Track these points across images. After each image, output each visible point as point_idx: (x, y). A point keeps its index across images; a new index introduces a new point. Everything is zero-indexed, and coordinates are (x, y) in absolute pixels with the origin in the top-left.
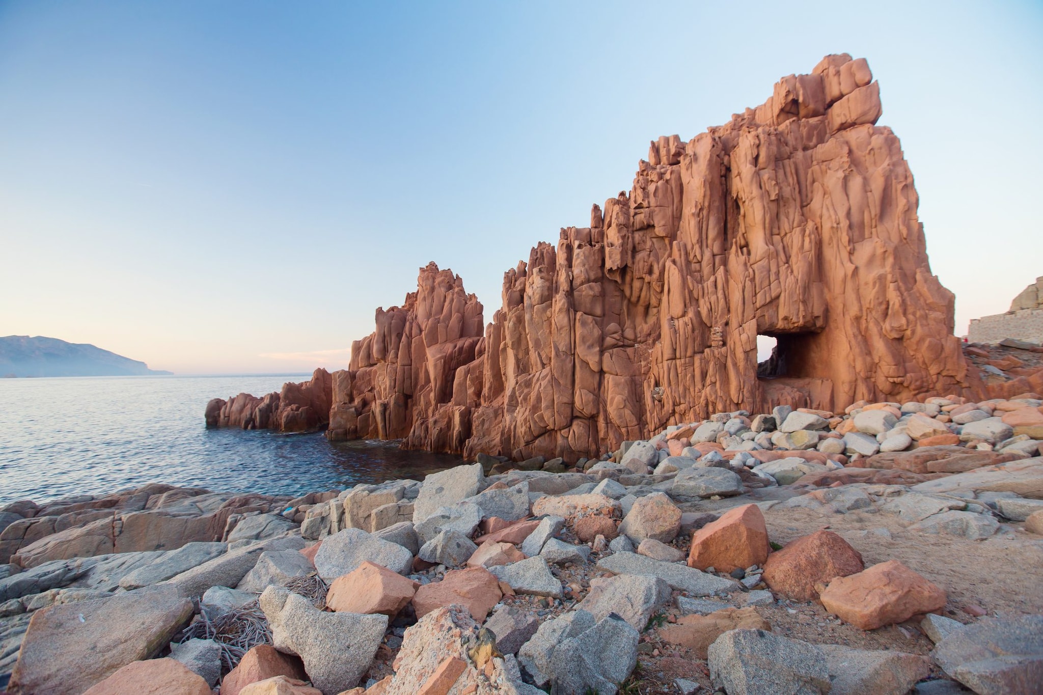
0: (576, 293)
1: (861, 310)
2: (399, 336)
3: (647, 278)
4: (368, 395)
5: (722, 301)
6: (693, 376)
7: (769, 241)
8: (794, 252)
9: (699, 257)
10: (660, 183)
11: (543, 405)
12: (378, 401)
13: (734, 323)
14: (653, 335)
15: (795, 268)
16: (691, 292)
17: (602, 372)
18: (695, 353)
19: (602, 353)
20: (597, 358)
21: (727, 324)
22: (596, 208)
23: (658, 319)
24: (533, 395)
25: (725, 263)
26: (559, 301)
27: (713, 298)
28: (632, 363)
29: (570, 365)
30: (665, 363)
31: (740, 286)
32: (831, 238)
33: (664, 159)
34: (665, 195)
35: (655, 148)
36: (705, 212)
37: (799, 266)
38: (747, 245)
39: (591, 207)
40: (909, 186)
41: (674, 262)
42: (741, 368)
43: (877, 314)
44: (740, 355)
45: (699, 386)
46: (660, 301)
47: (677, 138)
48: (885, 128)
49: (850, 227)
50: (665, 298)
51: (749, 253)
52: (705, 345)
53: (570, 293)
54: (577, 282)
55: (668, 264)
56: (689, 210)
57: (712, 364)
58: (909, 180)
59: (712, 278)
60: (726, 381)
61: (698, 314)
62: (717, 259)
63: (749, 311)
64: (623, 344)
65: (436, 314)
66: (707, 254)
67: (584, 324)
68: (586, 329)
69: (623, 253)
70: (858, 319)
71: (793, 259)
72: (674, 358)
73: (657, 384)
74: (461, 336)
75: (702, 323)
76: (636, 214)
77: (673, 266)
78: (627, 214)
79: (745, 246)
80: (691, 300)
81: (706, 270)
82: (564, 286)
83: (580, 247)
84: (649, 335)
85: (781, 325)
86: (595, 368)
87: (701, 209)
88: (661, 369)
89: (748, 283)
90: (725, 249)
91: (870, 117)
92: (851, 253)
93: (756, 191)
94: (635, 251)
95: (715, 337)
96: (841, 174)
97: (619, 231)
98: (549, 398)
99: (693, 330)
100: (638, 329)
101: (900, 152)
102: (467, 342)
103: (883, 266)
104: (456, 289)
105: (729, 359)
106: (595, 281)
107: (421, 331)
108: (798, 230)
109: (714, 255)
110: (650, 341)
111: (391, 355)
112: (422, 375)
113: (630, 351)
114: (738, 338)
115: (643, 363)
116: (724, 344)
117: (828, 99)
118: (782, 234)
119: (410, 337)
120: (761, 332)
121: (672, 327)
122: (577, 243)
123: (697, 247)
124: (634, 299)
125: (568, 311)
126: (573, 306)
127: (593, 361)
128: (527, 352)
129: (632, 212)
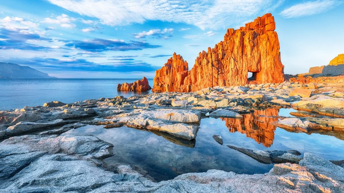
0: (213, 63)
1: (267, 68)
2: (170, 70)
3: (227, 60)
4: (163, 83)
5: (241, 66)
6: (236, 80)
7: (251, 55)
8: (255, 57)
9: (237, 57)
10: (230, 41)
11: (207, 84)
12: (166, 85)
13: (244, 70)
14: (228, 72)
15: (255, 60)
16: (235, 64)
17: (218, 78)
18: (236, 75)
19: (218, 75)
20: (217, 76)
21: (242, 70)
22: (216, 45)
23: (229, 68)
24: (205, 83)
25: (242, 58)
26: (210, 65)
27: (240, 65)
28: (224, 77)
29: (212, 77)
30: (230, 77)
31: (245, 63)
32: (263, 54)
33: (230, 34)
34: (231, 43)
35: (228, 31)
36: (239, 48)
37: (256, 60)
38: (247, 54)
39: (215, 44)
40: (278, 45)
41: (232, 57)
42: (245, 79)
43: (270, 69)
44: (245, 76)
45: (237, 81)
46: (229, 65)
47: (233, 29)
48: (275, 32)
49: (266, 52)
50: (230, 65)
51: (247, 56)
52: (238, 74)
53: (212, 63)
54: (213, 61)
55: (231, 58)
56: (235, 47)
57: (239, 77)
58: (278, 44)
59: (240, 61)
60: (241, 81)
61: (237, 68)
62: (241, 57)
63: (247, 67)
64: (222, 73)
65: (178, 65)
66: (239, 56)
67: (215, 69)
68: (215, 70)
69: (222, 55)
70: (266, 70)
71: (255, 58)
72: (232, 76)
73: (229, 81)
74: (184, 70)
75: (237, 70)
76: (225, 47)
77: (232, 58)
78: (223, 47)
79: (246, 55)
80: (235, 65)
81: (239, 59)
82: (211, 62)
83: (214, 54)
84: (227, 72)
85: (252, 70)
86: (217, 77)
87: (238, 47)
88: (229, 78)
89: (247, 63)
90: (242, 55)
91: (273, 29)
92: (266, 57)
93: (249, 45)
94: (225, 55)
95: (240, 73)
96: (265, 42)
97: (222, 51)
98: (208, 83)
99: (236, 71)
100: (225, 70)
101: (277, 37)
102: (186, 71)
103: (271, 60)
104: (182, 60)
105: (242, 77)
106: (217, 61)
107: (175, 69)
108: (257, 52)
109: (240, 56)
110: (227, 73)
111: (169, 74)
112: (176, 79)
113: (223, 74)
114: (244, 73)
115: (226, 77)
116: (242, 74)
117: (265, 24)
118: (254, 53)
119: (172, 70)
120: (248, 71)
121: (232, 70)
122: (213, 53)
123: (237, 55)
124: (224, 64)
125: (212, 67)
126: (213, 65)
127: (216, 76)
128: (203, 74)
129: (224, 47)
